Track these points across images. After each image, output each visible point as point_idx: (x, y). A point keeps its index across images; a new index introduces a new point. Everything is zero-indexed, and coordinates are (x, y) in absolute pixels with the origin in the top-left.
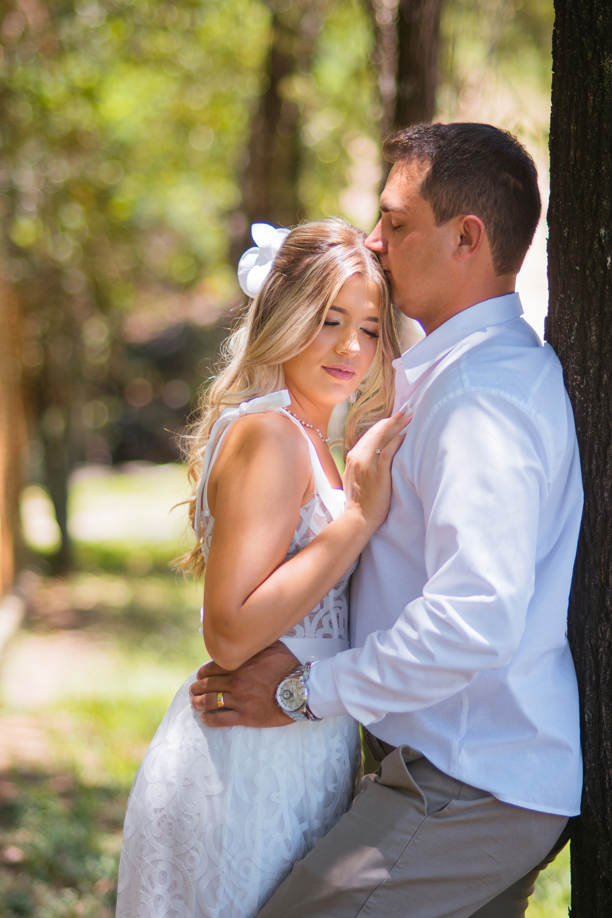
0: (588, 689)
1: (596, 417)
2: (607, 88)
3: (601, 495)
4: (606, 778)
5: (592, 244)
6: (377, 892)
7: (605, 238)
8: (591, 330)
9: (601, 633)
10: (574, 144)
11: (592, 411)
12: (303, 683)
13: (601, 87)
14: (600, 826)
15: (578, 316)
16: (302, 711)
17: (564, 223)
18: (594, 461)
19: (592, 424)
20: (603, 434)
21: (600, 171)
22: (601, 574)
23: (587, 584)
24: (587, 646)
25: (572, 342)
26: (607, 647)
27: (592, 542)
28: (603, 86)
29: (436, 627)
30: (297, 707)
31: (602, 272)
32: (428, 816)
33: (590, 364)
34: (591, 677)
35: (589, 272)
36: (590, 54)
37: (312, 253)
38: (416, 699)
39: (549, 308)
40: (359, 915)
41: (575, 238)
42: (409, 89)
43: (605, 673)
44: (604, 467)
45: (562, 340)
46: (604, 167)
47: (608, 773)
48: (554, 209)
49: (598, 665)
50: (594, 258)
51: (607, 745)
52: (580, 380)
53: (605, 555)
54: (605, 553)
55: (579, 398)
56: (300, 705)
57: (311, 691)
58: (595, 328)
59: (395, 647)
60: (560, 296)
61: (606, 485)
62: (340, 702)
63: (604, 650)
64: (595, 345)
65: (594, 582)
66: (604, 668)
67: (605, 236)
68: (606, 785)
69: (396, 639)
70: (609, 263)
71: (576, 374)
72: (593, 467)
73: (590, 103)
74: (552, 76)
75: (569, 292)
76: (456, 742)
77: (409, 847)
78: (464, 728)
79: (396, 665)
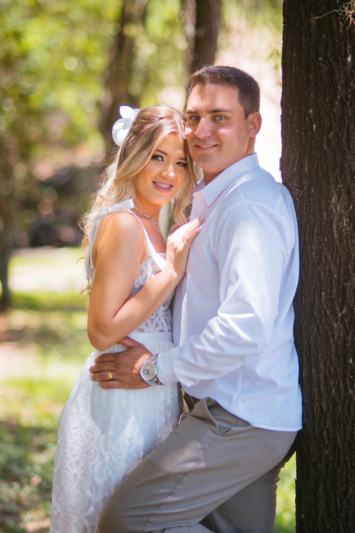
0: (304, 359)
1: (308, 212)
2: (313, 33)
3: (311, 254)
4: (315, 408)
5: (305, 118)
6: (189, 474)
7: (312, 115)
8: (305, 165)
9: (312, 329)
10: (295, 64)
11: (306, 209)
12: (154, 365)
13: (309, 33)
14: (312, 434)
15: (298, 157)
16: (154, 380)
17: (290, 107)
18: (307, 236)
19: (306, 216)
20: (311, 221)
21: (309, 78)
22: (311, 297)
23: (304, 302)
24: (304, 336)
25: (295, 171)
26: (315, 337)
27: (306, 280)
28: (310, 32)
29: (224, 333)
30: (152, 378)
31: (311, 133)
32: (219, 435)
33: (304, 183)
34: (306, 353)
35: (304, 133)
36: (303, 15)
37: (150, 123)
38: (215, 373)
39: (282, 153)
40: (177, 486)
41: (296, 115)
42: (202, 32)
43: (314, 350)
44: (313, 239)
45: (289, 170)
46: (311, 76)
47: (316, 405)
48: (284, 99)
49: (310, 346)
50: (306, 126)
51: (315, 390)
52: (299, 192)
53: (313, 287)
54: (313, 286)
55: (299, 202)
56: (153, 377)
57: (159, 369)
58: (307, 164)
59: (202, 345)
60: (288, 147)
61: (314, 249)
62: (174, 375)
63: (313, 338)
64: (307, 173)
65: (307, 301)
66: (313, 348)
67: (312, 114)
68: (315, 411)
69: (203, 340)
70: (314, 128)
71: (297, 188)
72: (307, 239)
73: (303, 42)
74: (283, 27)
75: (293, 144)
76: (235, 396)
77: (208, 451)
78: (240, 388)
79: (204, 354)
